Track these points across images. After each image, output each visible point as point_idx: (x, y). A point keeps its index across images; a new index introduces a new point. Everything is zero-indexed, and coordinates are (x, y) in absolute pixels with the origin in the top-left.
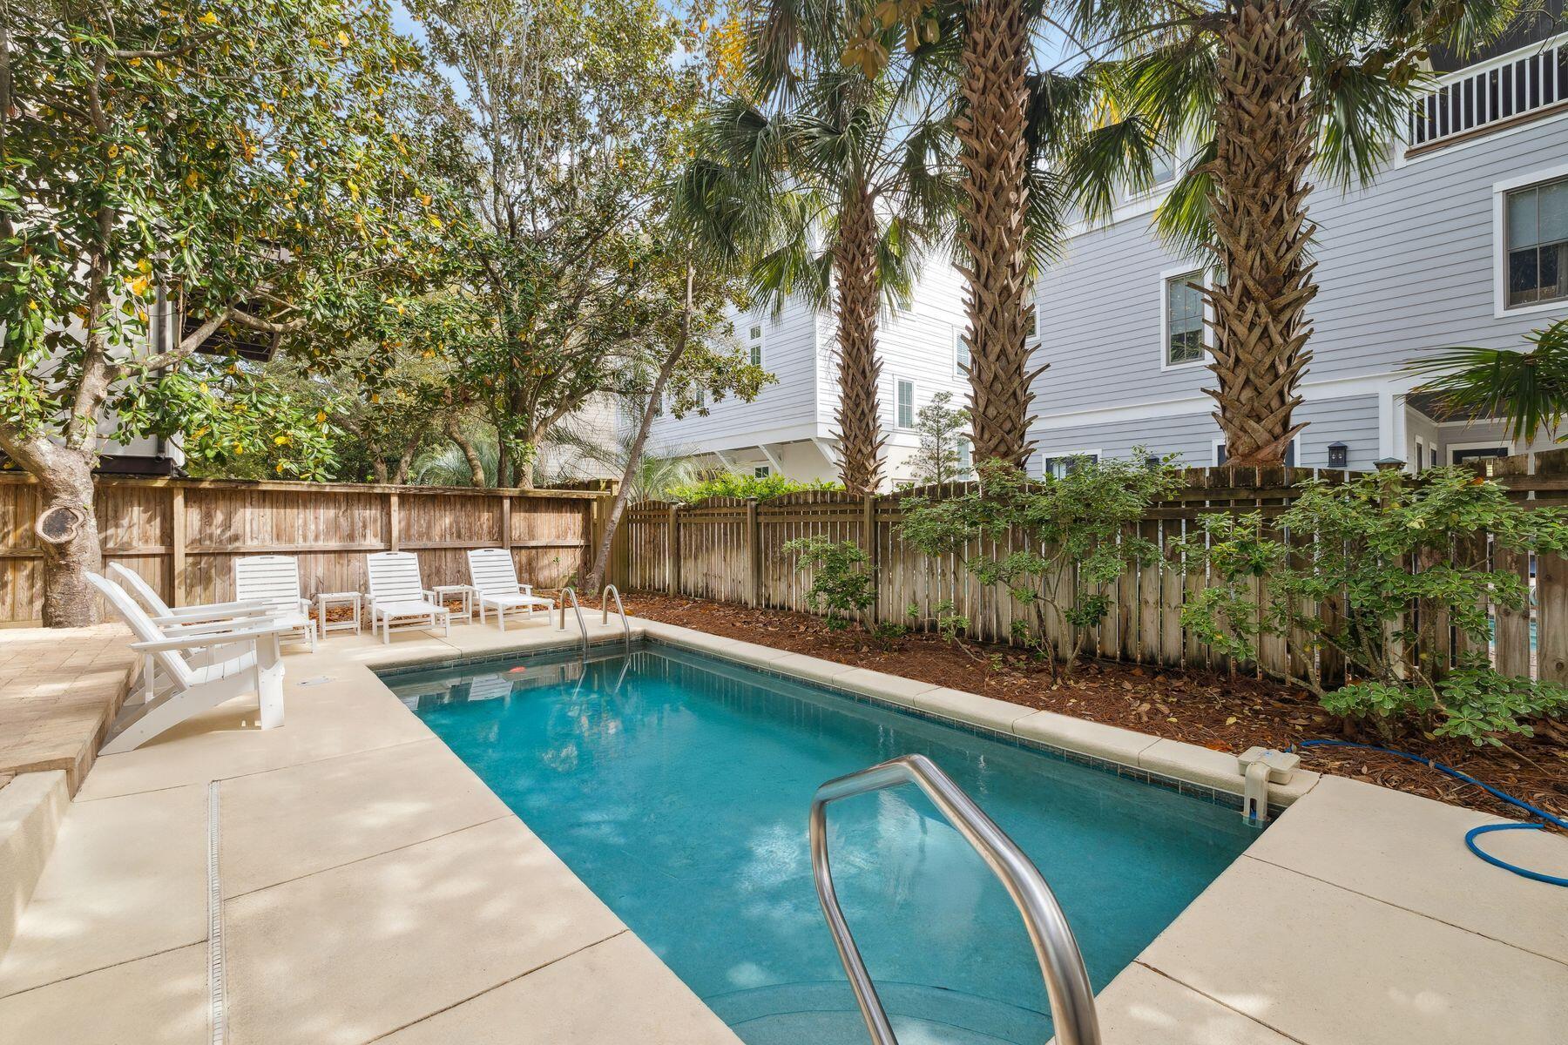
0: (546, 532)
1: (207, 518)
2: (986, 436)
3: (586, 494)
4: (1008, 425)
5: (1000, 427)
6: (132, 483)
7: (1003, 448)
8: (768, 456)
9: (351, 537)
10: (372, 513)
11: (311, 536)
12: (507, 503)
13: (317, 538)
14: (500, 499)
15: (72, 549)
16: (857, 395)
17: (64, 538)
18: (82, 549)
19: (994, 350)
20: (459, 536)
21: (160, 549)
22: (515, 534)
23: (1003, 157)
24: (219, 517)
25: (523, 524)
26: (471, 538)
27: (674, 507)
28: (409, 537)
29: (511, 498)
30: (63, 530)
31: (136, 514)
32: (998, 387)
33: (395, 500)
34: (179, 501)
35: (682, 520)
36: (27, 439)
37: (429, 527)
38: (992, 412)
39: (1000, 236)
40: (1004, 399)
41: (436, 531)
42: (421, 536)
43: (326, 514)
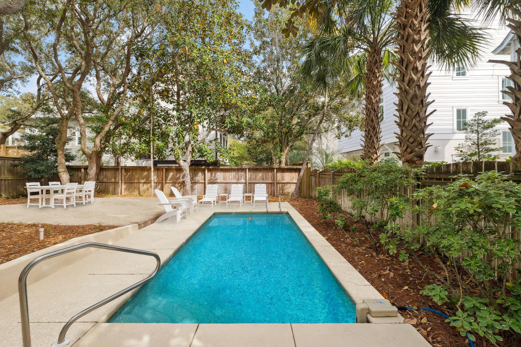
0: (287, 178)
1: (211, 174)
2: (402, 145)
3: (299, 167)
4: (411, 140)
5: (408, 141)
6: (199, 168)
7: (409, 150)
8: (388, 148)
9: (238, 179)
10: (243, 173)
11: (230, 179)
12: (275, 170)
13: (231, 180)
14: (274, 169)
15: (185, 182)
16: (369, 130)
17: (184, 180)
18: (187, 182)
19: (405, 108)
20: (263, 180)
21: (203, 181)
22: (278, 179)
23: (410, 22)
24: (213, 174)
25: (280, 176)
26: (266, 180)
27: (318, 172)
28: (251, 179)
29: (276, 169)
30: (184, 178)
31: (200, 174)
32: (407, 123)
33: (247, 170)
34: (206, 171)
35: (321, 176)
36: (179, 160)
37: (256, 177)
38: (404, 134)
39: (408, 56)
40: (410, 128)
41: (258, 178)
42: (254, 179)
43: (233, 174)
